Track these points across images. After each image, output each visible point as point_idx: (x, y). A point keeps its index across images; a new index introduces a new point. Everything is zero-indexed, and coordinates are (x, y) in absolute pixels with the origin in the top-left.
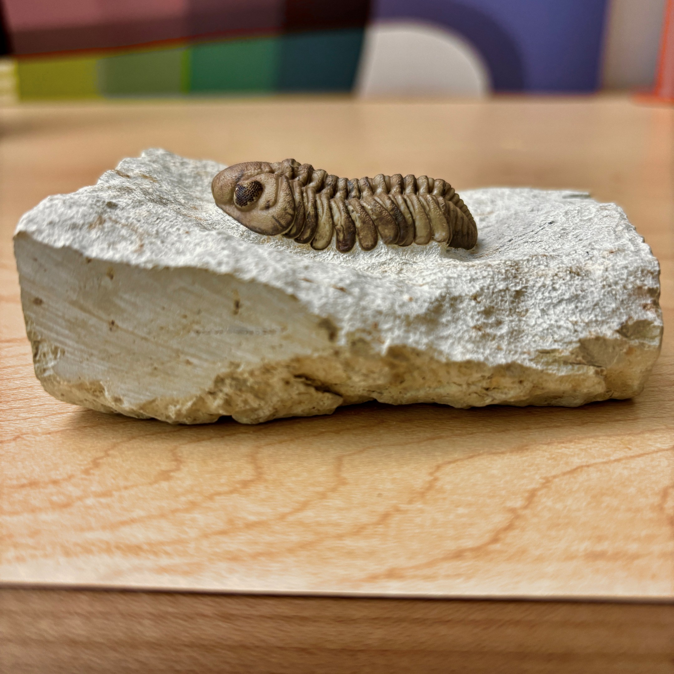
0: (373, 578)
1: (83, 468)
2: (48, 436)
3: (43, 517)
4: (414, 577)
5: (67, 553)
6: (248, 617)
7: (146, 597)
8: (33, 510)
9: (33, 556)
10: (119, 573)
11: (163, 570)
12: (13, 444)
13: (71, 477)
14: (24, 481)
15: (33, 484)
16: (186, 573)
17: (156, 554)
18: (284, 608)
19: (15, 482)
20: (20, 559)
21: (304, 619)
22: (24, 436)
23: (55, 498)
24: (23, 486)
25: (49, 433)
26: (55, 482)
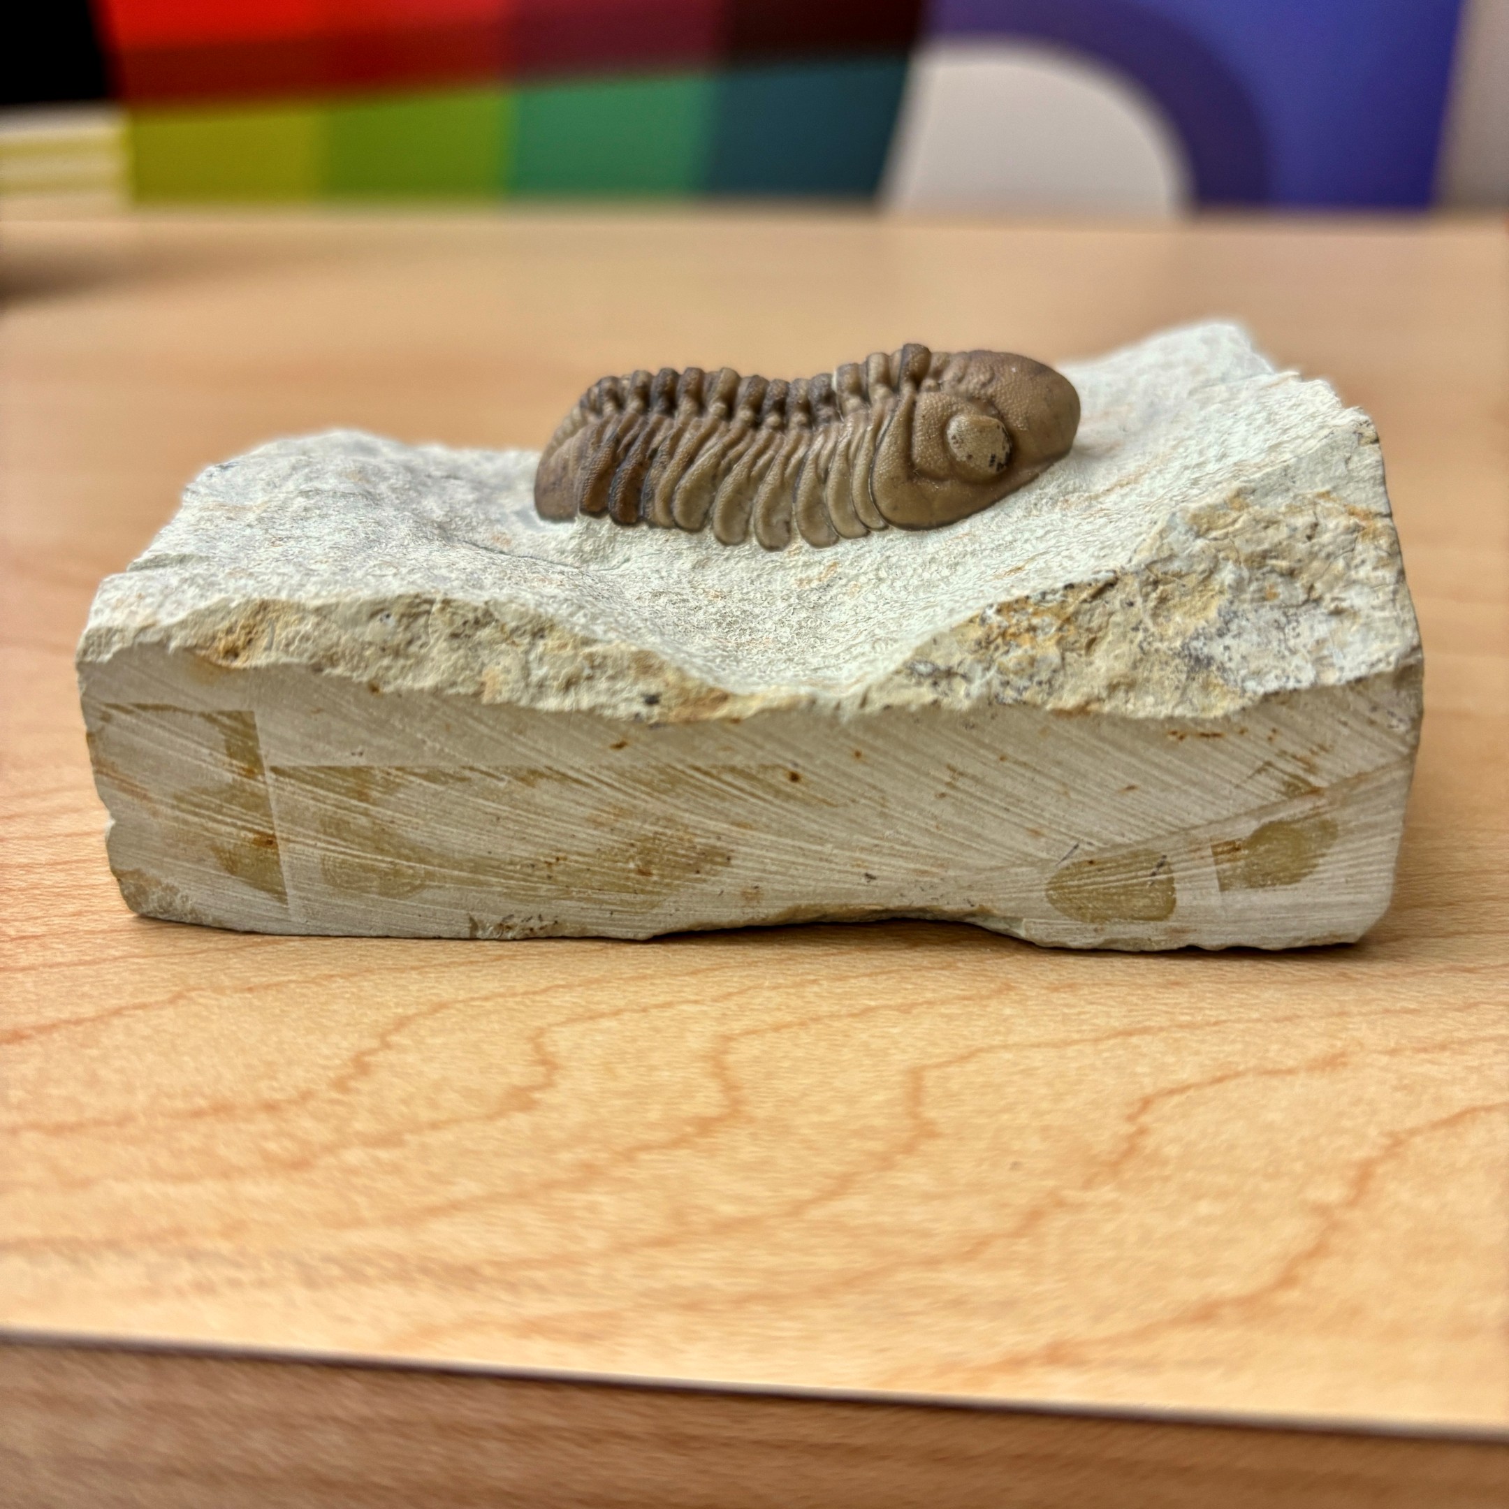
0: (1015, 1363)
1: (331, 1074)
2: (248, 995)
3: (249, 1189)
4: (1109, 1363)
5: (310, 1280)
6: (728, 1444)
7: (494, 1390)
8: (227, 1173)
9: (235, 1284)
10: (430, 1332)
11: (532, 1328)
12: (169, 1012)
13: (306, 1096)
14: (202, 1103)
15: (222, 1109)
16: (586, 1338)
17: (512, 1287)
18: (812, 1427)
19: (179, 1104)
20: (204, 1288)
21: (856, 1451)
22: (193, 994)
23: (272, 1146)
24: (198, 1114)
25: (250, 990)
26: (271, 1108)
